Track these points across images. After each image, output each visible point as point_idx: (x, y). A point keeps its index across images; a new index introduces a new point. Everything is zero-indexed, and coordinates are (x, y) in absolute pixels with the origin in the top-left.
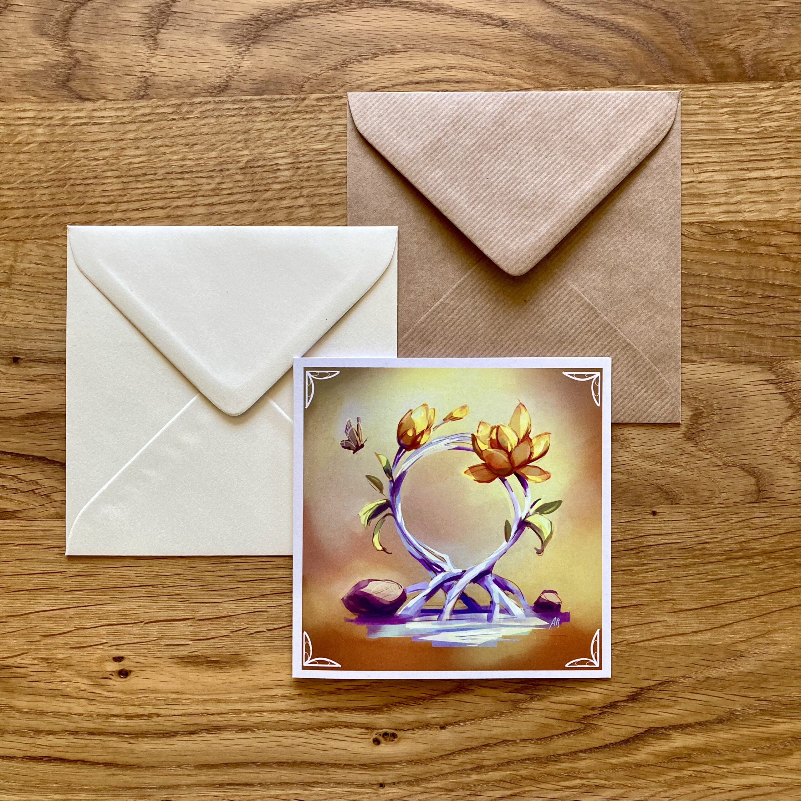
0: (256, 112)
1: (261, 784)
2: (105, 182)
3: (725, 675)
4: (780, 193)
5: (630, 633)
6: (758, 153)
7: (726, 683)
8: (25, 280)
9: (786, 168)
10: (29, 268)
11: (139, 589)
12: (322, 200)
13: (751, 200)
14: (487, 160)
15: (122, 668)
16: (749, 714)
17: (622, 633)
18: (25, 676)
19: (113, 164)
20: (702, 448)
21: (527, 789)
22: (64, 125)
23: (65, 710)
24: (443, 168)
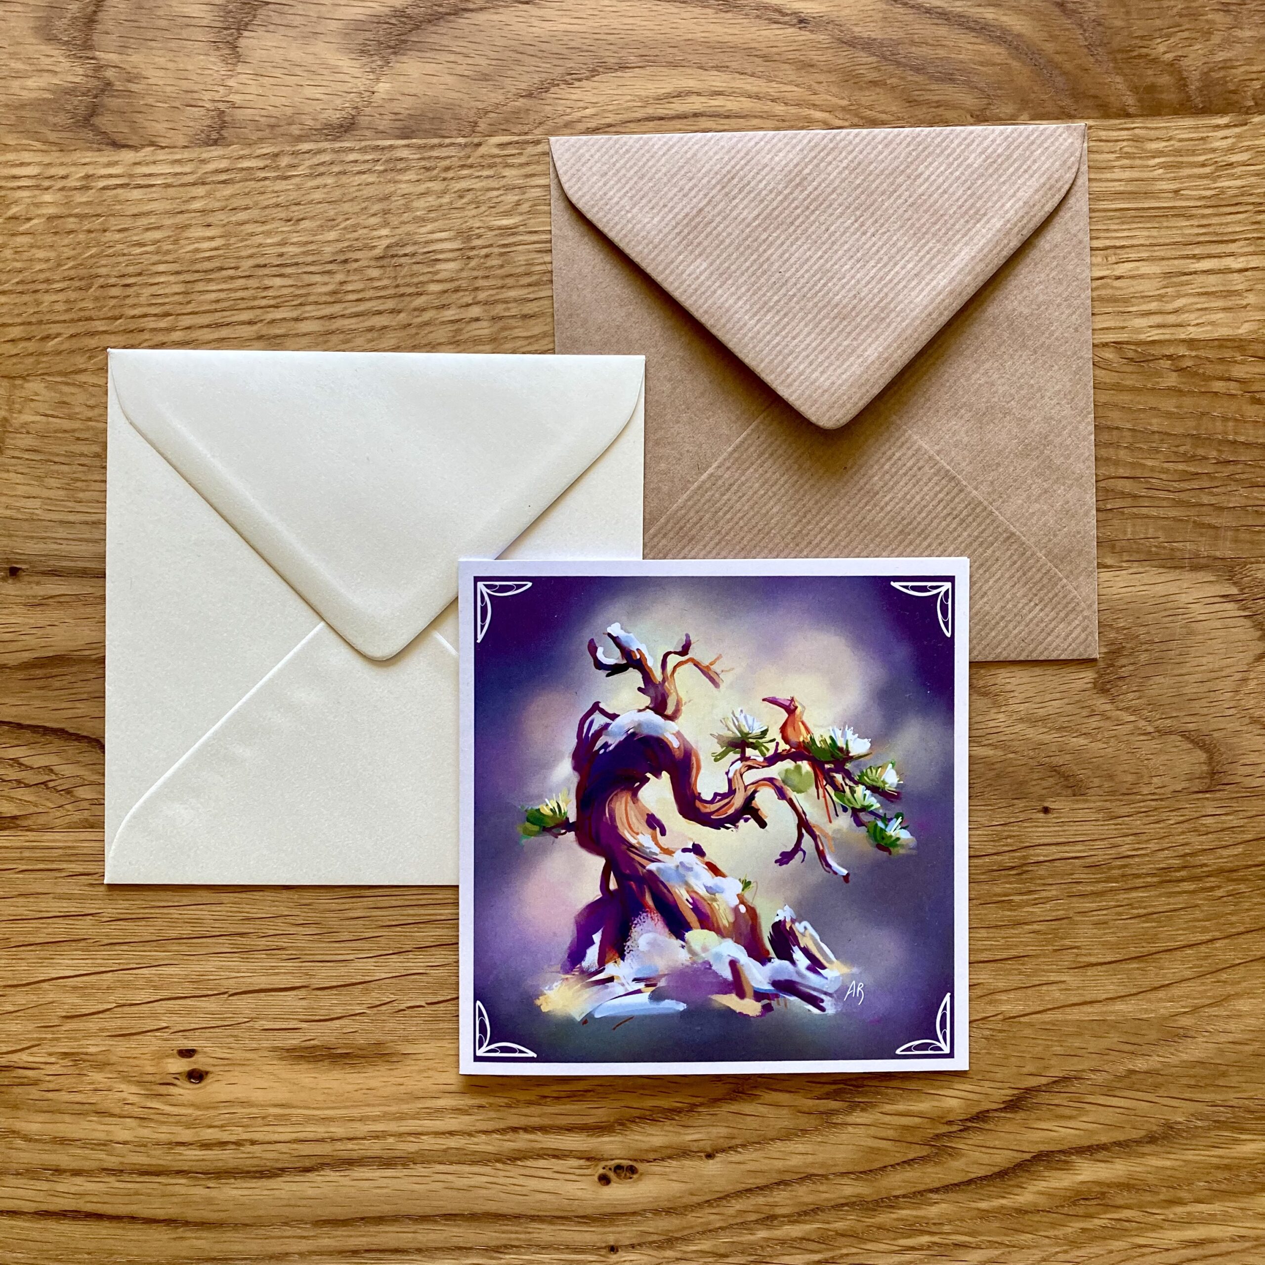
0: (401, 165)
1: (419, 1250)
2: (156, 281)
3: (1159, 1066)
4: (1245, 294)
5: (1008, 1001)
6: (1211, 229)
7: (1160, 1079)
8: (27, 441)
9: (1254, 254)
10: (33, 422)
11: (220, 940)
12: (508, 309)
13: (1199, 306)
14: (779, 242)
15: (195, 1067)
16: (1196, 1127)
17: (996, 1001)
18: (35, 1083)
19: (168, 252)
20: (1122, 705)
21: (845, 1251)
22: (86, 188)
23: (102, 1136)
24: (707, 257)
